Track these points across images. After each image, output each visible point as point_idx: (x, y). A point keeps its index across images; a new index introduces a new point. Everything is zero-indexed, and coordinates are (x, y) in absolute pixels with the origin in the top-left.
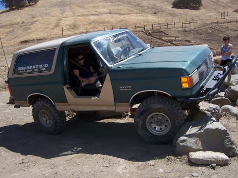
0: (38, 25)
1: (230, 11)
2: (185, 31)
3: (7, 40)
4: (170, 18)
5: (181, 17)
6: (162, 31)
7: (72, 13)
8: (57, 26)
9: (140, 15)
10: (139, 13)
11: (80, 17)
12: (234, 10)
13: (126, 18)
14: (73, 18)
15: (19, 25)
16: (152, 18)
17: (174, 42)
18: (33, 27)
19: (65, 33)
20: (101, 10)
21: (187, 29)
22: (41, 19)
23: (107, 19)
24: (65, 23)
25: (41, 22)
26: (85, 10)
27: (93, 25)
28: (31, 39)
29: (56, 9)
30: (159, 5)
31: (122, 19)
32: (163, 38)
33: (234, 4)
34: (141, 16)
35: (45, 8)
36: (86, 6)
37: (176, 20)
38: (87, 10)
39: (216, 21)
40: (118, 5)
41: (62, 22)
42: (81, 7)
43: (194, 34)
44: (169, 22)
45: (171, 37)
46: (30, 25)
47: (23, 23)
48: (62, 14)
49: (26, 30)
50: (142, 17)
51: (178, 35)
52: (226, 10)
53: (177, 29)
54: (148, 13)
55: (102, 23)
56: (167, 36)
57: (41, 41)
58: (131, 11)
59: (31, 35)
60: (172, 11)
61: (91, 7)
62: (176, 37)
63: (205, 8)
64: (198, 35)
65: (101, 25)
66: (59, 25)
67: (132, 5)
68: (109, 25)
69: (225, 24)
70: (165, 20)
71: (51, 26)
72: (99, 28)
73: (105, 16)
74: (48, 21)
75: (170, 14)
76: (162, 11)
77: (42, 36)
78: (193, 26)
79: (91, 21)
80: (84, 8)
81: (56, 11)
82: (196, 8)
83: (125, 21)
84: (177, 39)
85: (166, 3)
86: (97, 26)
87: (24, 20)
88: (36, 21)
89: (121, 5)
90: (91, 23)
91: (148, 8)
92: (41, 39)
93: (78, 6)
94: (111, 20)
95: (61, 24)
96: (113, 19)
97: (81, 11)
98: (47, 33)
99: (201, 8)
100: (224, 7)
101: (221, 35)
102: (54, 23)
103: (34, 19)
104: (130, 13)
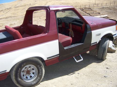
2: (103, 8)
3: (21, 13)
6: (90, 8)
15: (28, 5)
17: (90, 14)
47: (30, 4)
103: (36, 3)
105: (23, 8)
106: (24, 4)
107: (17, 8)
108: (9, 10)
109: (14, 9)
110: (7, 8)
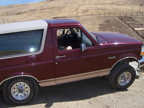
0: (67, 9)
3: (47, 17)
15: (57, 8)
18: (63, 10)
23: (108, 8)
25: (69, 7)
28: (59, 17)
34: (131, 6)
41: (80, 8)
46: (62, 8)
47: (59, 7)
49: (59, 11)
50: (131, 8)
54: (137, 5)
55: (103, 10)
71: (73, 10)
74: (73, 7)
87: (60, 5)
88: (66, 6)
90: (96, 10)
92: (64, 17)
96: (111, 8)
103: (66, 5)
104: (125, 4)
105: (50, 11)
106: (52, 6)
107: (43, 11)
108: (34, 12)
109: (39, 11)
110: (31, 9)
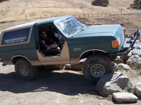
0: (11, 13)
1: (125, 8)
2: (99, 19)
4: (90, 11)
5: (97, 11)
6: (85, 19)
7: (32, 6)
8: (23, 14)
9: (73, 8)
10: (72, 8)
11: (36, 9)
12: (127, 8)
13: (64, 10)
14: (32, 9)
16: (79, 11)
18: (8, 13)
19: (27, 18)
20: (50, 5)
21: (100, 18)
22: (13, 9)
23: (53, 11)
24: (28, 12)
25: (13, 11)
26: (40, 5)
27: (44, 14)
28: (7, 21)
29: (22, 3)
30: (84, 3)
31: (62, 10)
32: (86, 23)
33: (127, 4)
35: (16, 3)
36: (40, 2)
37: (94, 12)
38: (41, 5)
39: (117, 13)
40: (60, 2)
41: (26, 11)
42: (37, 3)
43: (104, 21)
44: (90, 13)
45: (90, 22)
46: (6, 12)
47: (2, 11)
48: (26, 6)
49: (4, 15)
50: (74, 10)
51: (94, 21)
52: (122, 8)
53: (94, 18)
54: (77, 8)
55: (50, 13)
56: (88, 21)
57: (13, 22)
58: (67, 6)
59: (7, 18)
60: (92, 7)
61: (43, 3)
62: (93, 22)
63: (110, 6)
64: (106, 22)
65: (49, 14)
66: (24, 13)
67: (68, 2)
68: (54, 14)
69: (122, 16)
70: (87, 12)
71: (19, 14)
72: (48, 16)
73: (52, 8)
74: (17, 10)
75: (90, 8)
76: (86, 7)
77: (13, 19)
78: (103, 16)
79: (43, 11)
80: (39, 3)
81: (23, 5)
82: (106, 6)
83: (64, 12)
84: (94, 23)
85: (88, 2)
86: (47, 14)
87: (2, 9)
88: (10, 10)
89: (61, 2)
90: (43, 13)
91: (78, 4)
92: (13, 21)
93: (36, 2)
94: (55, 11)
95: (25, 12)
96: (57, 10)
97: (37, 5)
98: (17, 17)
99: (108, 6)
100: (122, 6)
101: (119, 22)
102: (21, 12)
104: (67, 7)
